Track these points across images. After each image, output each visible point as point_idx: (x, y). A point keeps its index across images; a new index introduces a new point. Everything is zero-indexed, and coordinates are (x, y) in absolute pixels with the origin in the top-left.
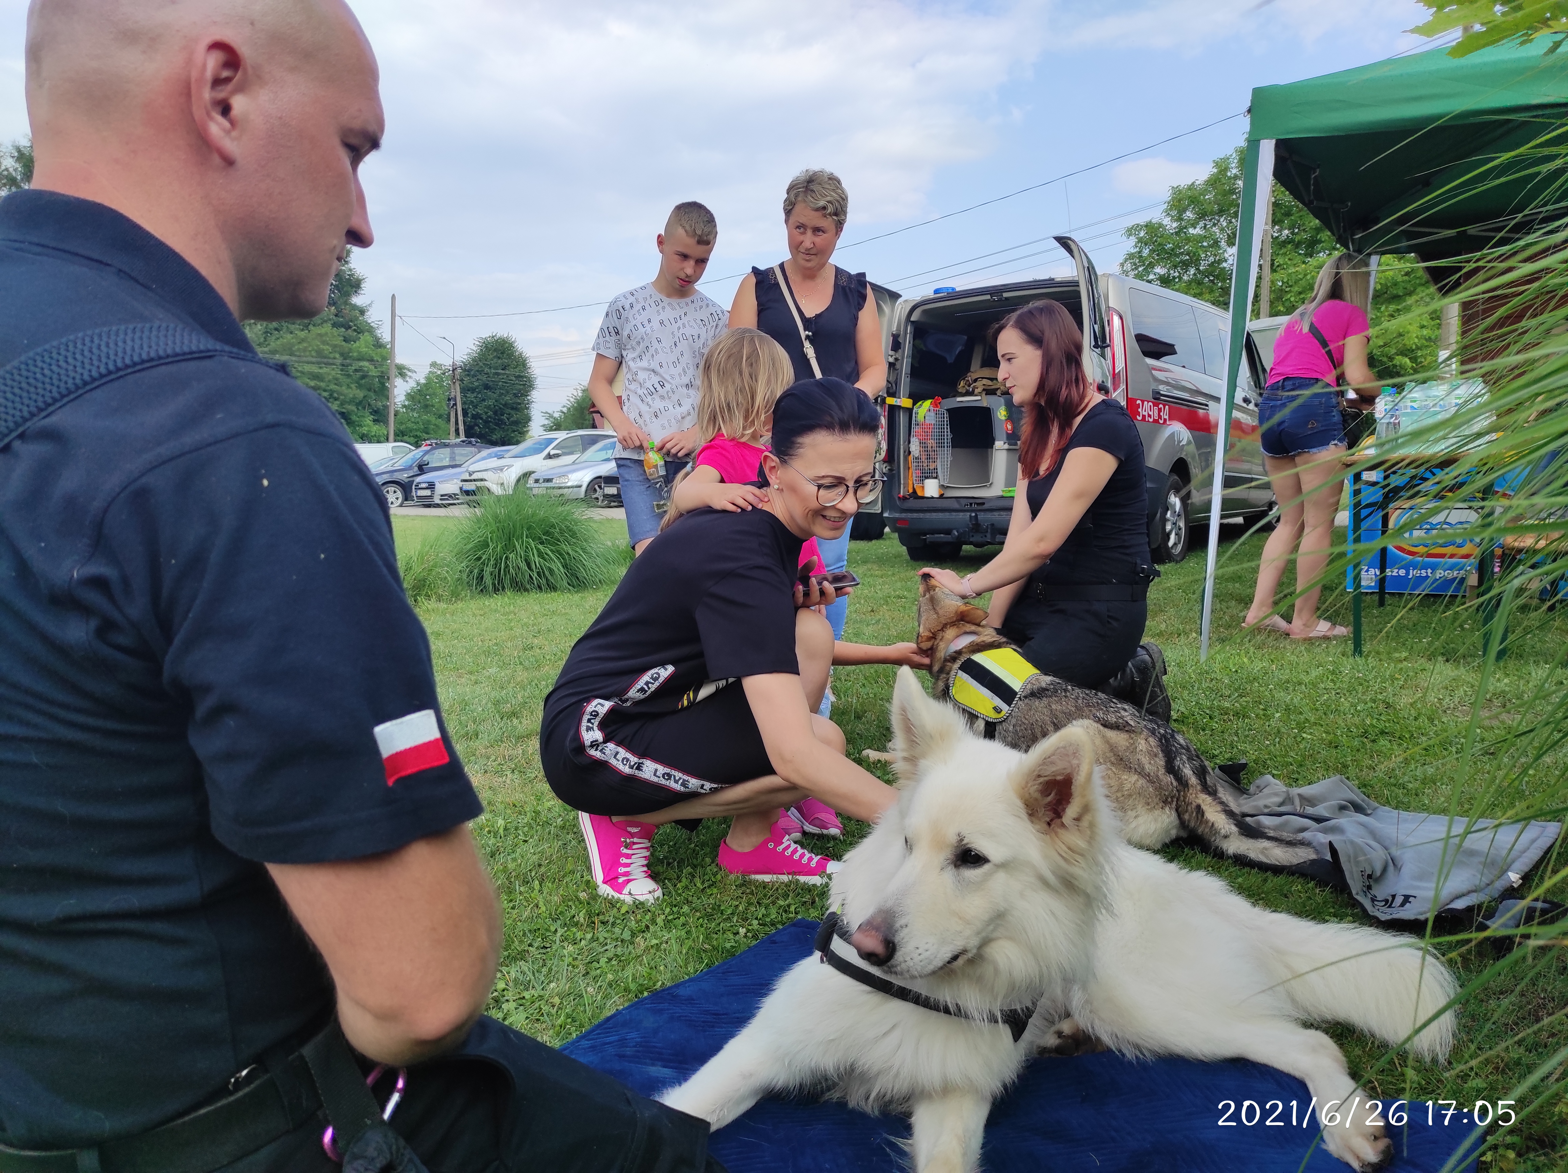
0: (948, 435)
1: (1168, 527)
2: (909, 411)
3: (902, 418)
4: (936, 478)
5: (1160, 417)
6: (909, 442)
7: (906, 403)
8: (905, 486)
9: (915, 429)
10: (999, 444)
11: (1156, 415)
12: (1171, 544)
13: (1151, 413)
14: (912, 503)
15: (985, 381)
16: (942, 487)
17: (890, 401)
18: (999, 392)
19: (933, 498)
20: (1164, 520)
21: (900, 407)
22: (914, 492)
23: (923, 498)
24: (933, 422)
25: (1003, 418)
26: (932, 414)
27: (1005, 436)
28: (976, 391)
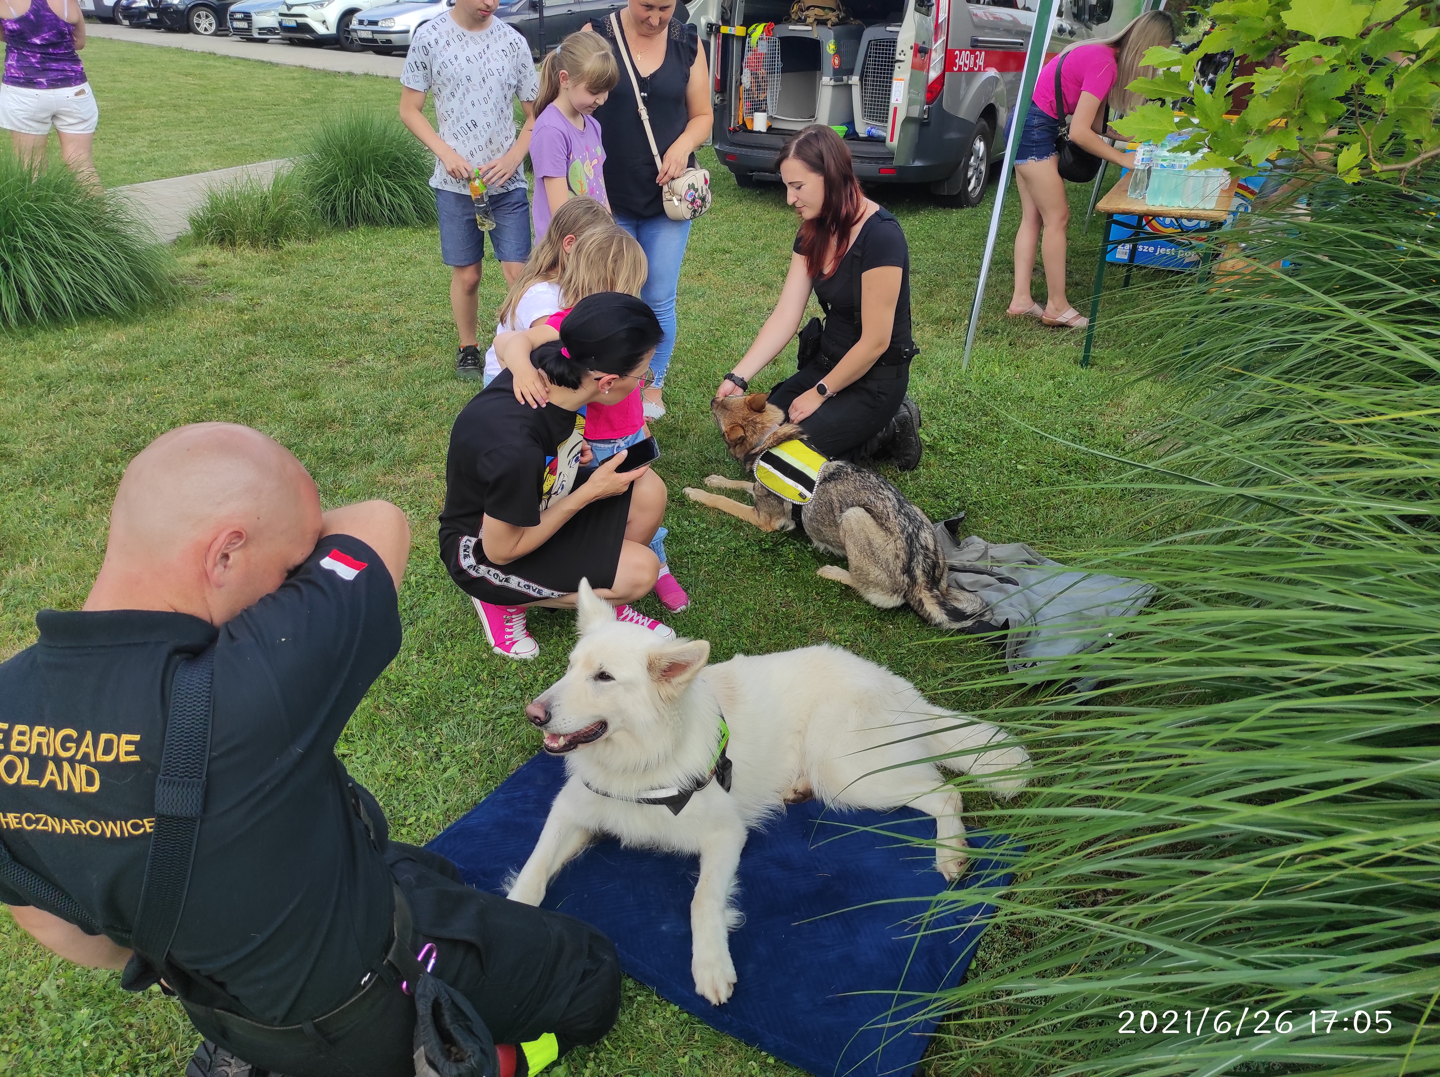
0: (778, 64)
1: (970, 173)
2: (743, 39)
3: (736, 47)
4: (765, 111)
5: (975, 64)
6: (741, 73)
7: (739, 31)
8: (737, 116)
9: (748, 55)
10: (826, 80)
11: (972, 63)
12: (970, 188)
13: (967, 62)
14: (741, 137)
15: (817, 11)
16: (771, 118)
17: (725, 30)
18: (829, 23)
19: (760, 132)
20: (967, 166)
21: (733, 35)
22: (744, 124)
23: (752, 132)
24: (765, 51)
25: (832, 52)
26: (764, 43)
27: (832, 72)
28: (809, 20)
